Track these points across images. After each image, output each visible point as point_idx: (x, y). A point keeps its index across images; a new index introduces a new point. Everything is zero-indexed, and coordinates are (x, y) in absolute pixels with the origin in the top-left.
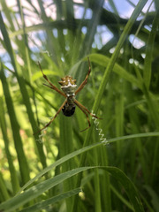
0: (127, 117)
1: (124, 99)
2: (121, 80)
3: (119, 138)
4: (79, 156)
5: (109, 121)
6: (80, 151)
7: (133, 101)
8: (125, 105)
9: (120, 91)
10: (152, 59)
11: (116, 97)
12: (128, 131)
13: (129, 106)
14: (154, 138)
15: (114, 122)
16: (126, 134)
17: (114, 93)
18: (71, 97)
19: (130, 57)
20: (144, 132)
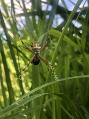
0: (71, 67)
1: (70, 57)
2: (68, 46)
3: (67, 79)
4: (43, 88)
5: (61, 69)
6: (44, 86)
7: (75, 58)
8: (70, 60)
9: (67, 52)
10: (86, 34)
11: (65, 55)
12: (72, 75)
13: (72, 61)
14: (87, 79)
15: (64, 69)
16: (70, 76)
17: (64, 53)
18: (38, 54)
19: (73, 33)
20: (81, 75)
